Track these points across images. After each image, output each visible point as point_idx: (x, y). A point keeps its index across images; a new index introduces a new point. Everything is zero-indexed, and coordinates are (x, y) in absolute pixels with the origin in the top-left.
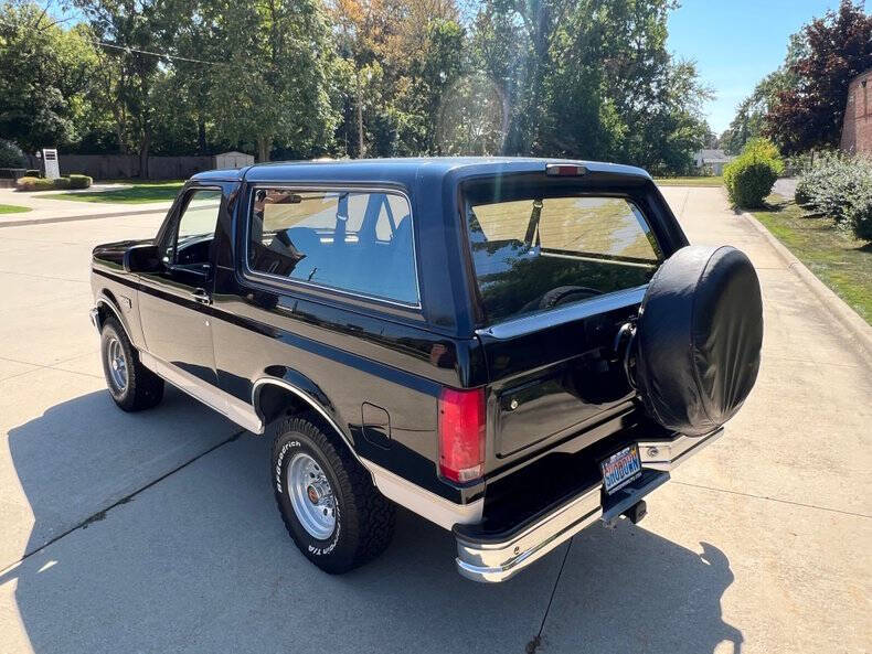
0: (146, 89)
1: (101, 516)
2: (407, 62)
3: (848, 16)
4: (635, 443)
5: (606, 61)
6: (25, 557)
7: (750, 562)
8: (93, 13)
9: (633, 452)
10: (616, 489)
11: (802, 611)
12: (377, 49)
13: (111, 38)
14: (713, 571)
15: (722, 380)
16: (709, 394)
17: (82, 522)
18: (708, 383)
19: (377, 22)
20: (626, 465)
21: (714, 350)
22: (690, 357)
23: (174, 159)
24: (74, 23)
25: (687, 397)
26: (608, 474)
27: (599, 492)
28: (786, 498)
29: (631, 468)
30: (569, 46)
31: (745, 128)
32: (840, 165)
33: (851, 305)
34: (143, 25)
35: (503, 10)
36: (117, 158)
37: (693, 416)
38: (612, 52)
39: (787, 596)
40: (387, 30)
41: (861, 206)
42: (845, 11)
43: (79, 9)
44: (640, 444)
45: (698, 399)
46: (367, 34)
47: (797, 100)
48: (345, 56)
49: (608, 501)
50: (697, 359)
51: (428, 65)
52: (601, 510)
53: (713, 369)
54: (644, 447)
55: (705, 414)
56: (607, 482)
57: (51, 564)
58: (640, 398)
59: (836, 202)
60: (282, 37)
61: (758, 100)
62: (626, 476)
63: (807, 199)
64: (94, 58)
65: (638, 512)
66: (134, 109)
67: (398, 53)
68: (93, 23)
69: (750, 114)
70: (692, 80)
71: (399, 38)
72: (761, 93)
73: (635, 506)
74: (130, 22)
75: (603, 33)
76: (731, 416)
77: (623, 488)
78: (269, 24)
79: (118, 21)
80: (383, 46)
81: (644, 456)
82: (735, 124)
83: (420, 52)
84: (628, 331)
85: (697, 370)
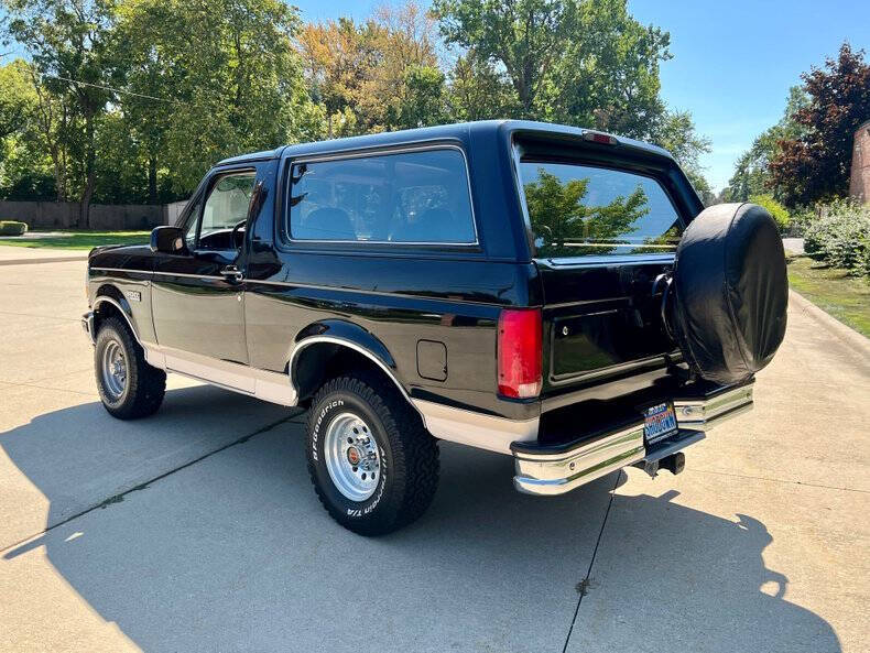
0: (91, 131)
1: (119, 498)
2: (381, 110)
3: (847, 65)
4: (671, 400)
5: (596, 110)
6: (47, 530)
8: (36, 47)
9: (669, 409)
10: (655, 440)
12: (349, 94)
13: (55, 74)
15: (754, 325)
17: (100, 503)
18: (741, 321)
19: (348, 66)
20: (663, 420)
21: (747, 293)
22: (724, 296)
23: (119, 208)
24: (13, 58)
28: (819, 483)
29: (668, 424)
30: (556, 96)
31: (745, 185)
32: (850, 214)
34: (91, 62)
35: (485, 57)
36: (55, 206)
37: (728, 356)
38: (601, 102)
40: (359, 75)
42: (844, 59)
43: (21, 43)
44: (676, 403)
46: (338, 78)
47: (799, 149)
48: (315, 101)
50: (731, 296)
51: (405, 112)
52: (644, 452)
54: (679, 405)
55: (740, 354)
56: (647, 432)
57: (77, 535)
59: (847, 249)
60: (248, 77)
61: (758, 156)
62: (664, 431)
63: (818, 248)
64: (33, 95)
65: (678, 462)
66: (76, 152)
67: (372, 100)
68: (36, 58)
69: (750, 170)
70: (687, 133)
71: (373, 84)
72: (761, 147)
73: (676, 456)
74: (78, 59)
75: (591, 83)
77: (662, 440)
78: (234, 63)
79: (64, 57)
80: (355, 92)
81: (680, 416)
82: (734, 182)
83: (396, 99)
84: (663, 279)
85: (732, 308)
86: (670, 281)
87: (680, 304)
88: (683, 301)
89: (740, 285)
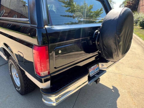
4: (98, 63)
7: (123, 91)
9: (97, 66)
10: (92, 75)
11: (136, 104)
14: (115, 93)
15: (123, 46)
16: (120, 50)
18: (119, 47)
20: (95, 69)
21: (122, 37)
22: (115, 39)
25: (113, 51)
26: (91, 71)
27: (87, 77)
28: (131, 75)
29: (97, 69)
33: (140, 37)
37: (114, 56)
39: (133, 100)
41: (141, 20)
45: (116, 51)
47: (130, 3)
49: (90, 79)
50: (117, 39)
52: (88, 82)
53: (121, 43)
54: (100, 64)
55: (118, 55)
56: (90, 73)
58: (100, 52)
61: (123, 4)
62: (95, 72)
65: (98, 81)
73: (97, 79)
76: (124, 57)
77: (94, 75)
81: (100, 67)
84: (97, 32)
85: (117, 43)
86: (99, 33)
87: (101, 40)
88: (102, 39)
89: (121, 35)
